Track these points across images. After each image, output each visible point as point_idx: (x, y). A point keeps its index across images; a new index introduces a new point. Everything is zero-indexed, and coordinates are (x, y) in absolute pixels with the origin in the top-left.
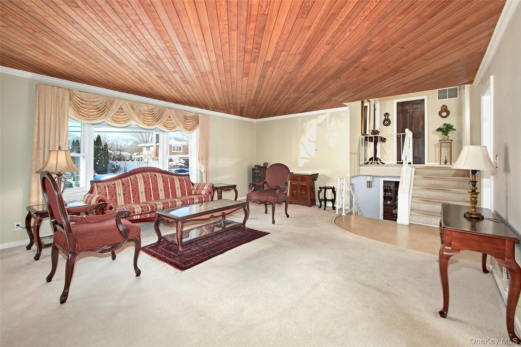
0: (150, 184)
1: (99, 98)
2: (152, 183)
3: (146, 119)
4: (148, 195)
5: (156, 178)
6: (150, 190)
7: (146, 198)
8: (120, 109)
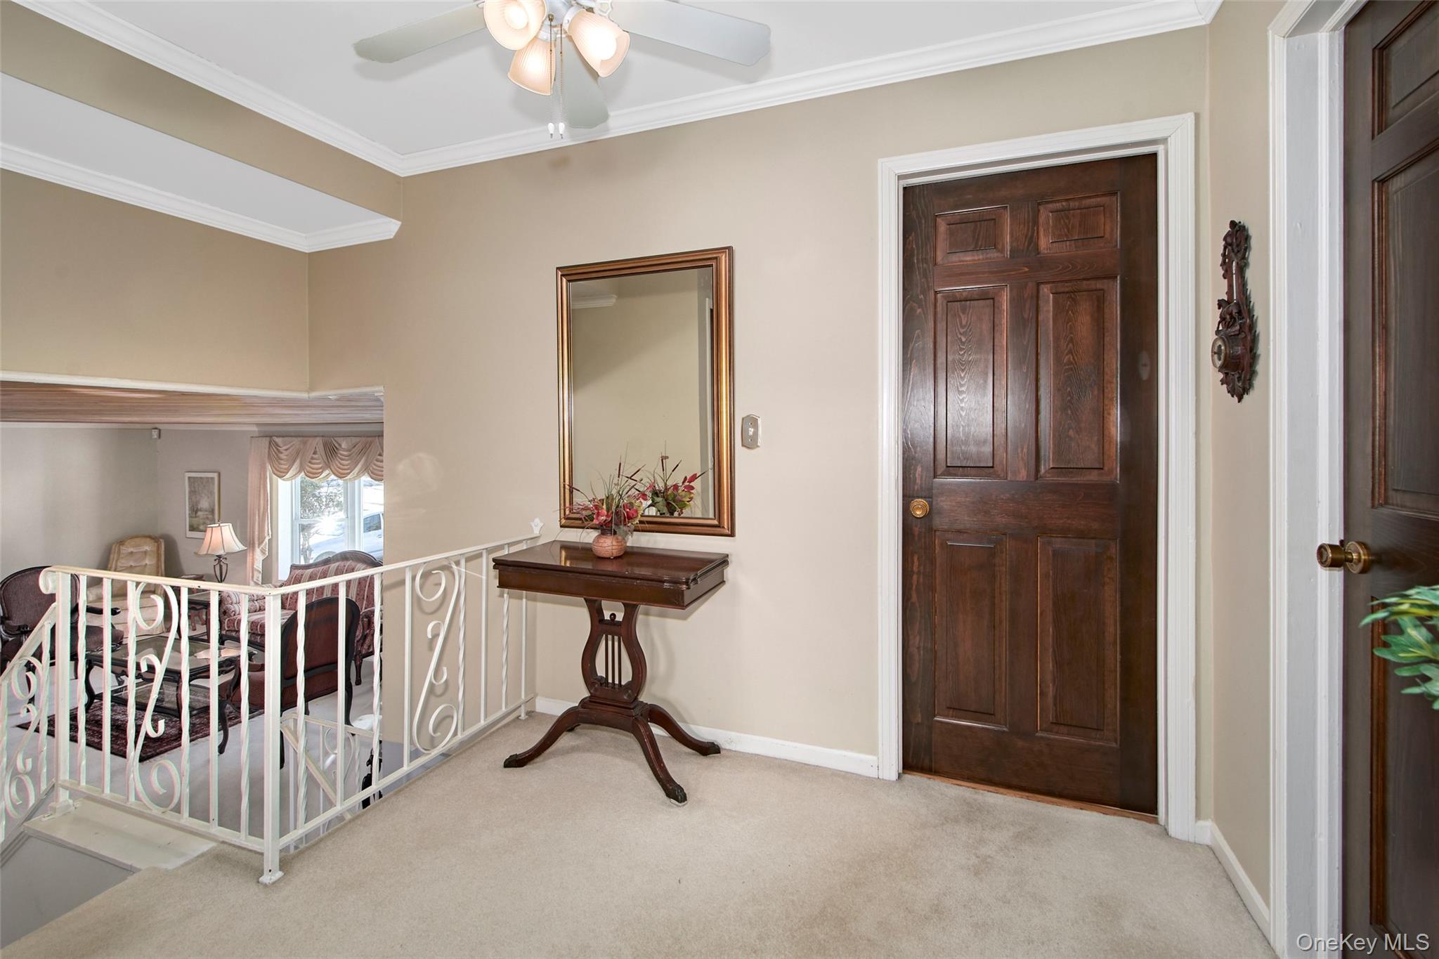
1: (294, 442)
3: (343, 465)
8: (314, 453)
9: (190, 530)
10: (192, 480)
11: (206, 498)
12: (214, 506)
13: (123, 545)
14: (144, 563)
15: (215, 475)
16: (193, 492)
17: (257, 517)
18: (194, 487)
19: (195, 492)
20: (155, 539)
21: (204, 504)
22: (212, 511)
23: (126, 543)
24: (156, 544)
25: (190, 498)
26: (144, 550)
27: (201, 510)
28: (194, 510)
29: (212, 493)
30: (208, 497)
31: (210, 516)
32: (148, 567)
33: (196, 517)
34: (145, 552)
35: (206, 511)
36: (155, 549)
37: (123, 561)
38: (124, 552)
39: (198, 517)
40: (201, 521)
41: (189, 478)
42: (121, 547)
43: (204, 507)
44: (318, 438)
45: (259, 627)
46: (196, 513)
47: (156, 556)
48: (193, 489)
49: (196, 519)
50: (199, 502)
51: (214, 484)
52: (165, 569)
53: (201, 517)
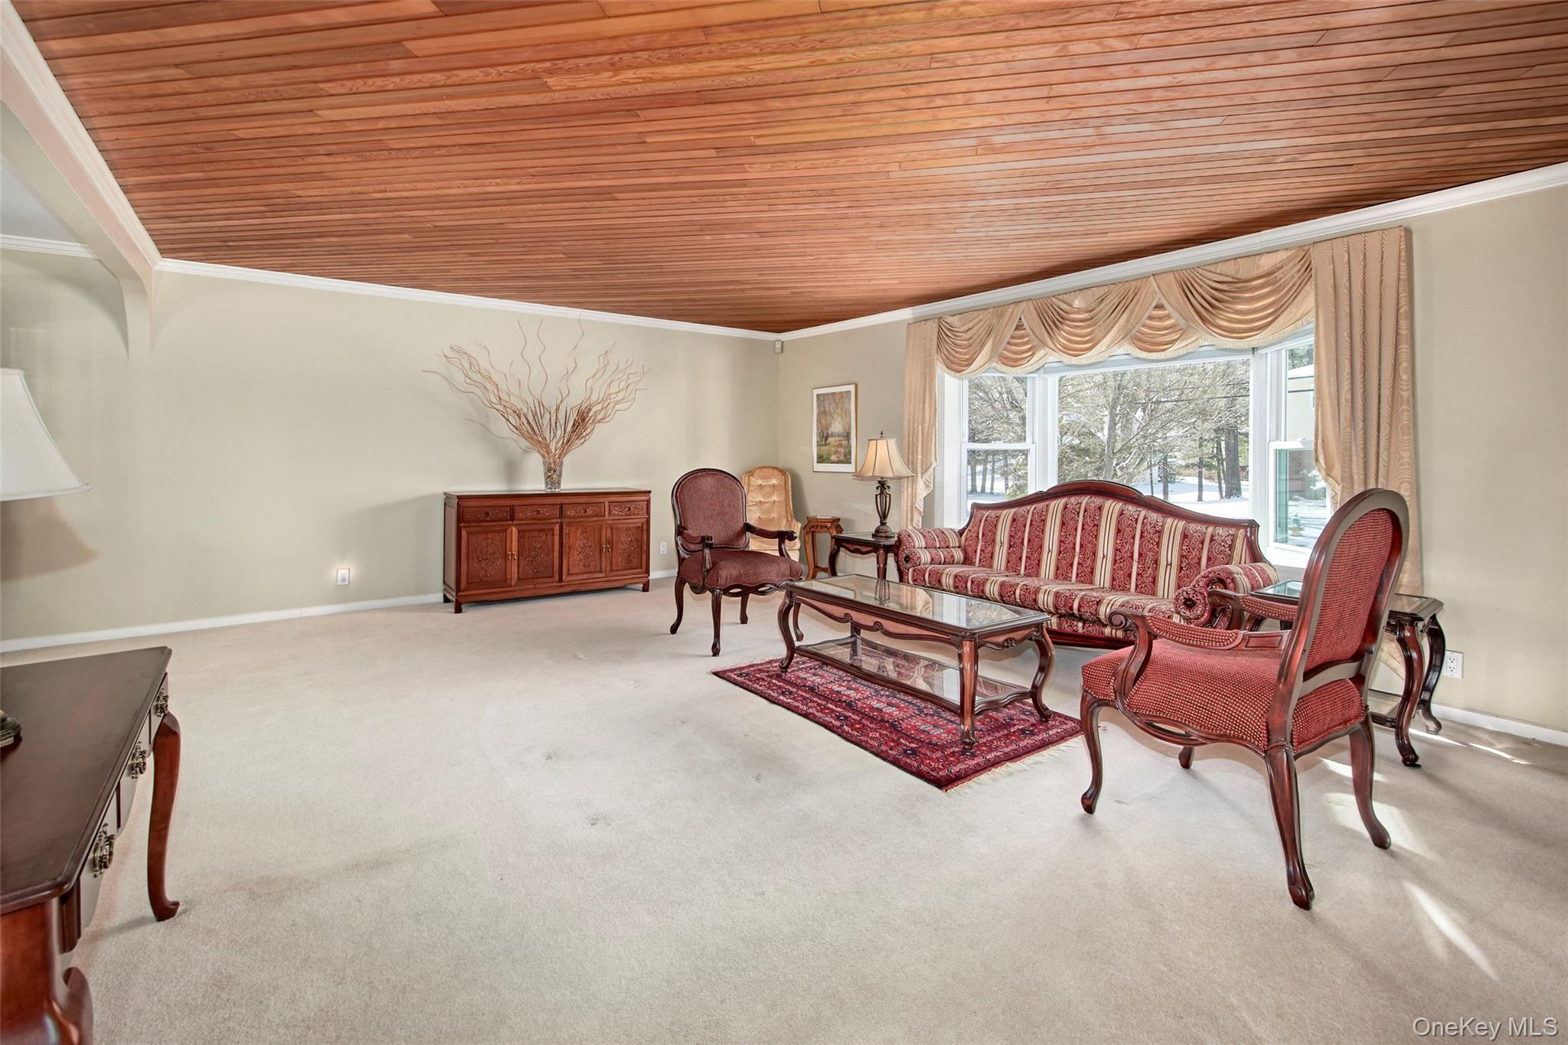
0: (1076, 530)
1: (981, 317)
2: (1083, 529)
3: (1080, 336)
4: (1064, 562)
5: (1100, 515)
6: (1074, 548)
7: (1058, 569)
8: (1018, 328)
9: (818, 462)
10: (821, 398)
11: (840, 418)
12: (850, 428)
13: (752, 475)
14: (772, 500)
15: (852, 388)
16: (822, 414)
17: (920, 435)
18: (824, 407)
19: (826, 412)
20: (783, 472)
21: (837, 427)
22: (848, 436)
23: (755, 474)
24: (783, 477)
25: (819, 421)
26: (772, 483)
27: (832, 436)
28: (824, 437)
29: (847, 412)
30: (842, 418)
31: (844, 443)
32: (776, 504)
33: (825, 445)
34: (774, 486)
35: (839, 436)
36: (783, 483)
37: (753, 494)
38: (754, 484)
39: (829, 444)
40: (833, 449)
41: (818, 395)
42: (751, 478)
43: (837, 431)
44: (1024, 304)
45: (969, 584)
46: (826, 439)
47: (784, 491)
48: (822, 409)
49: (825, 448)
50: (830, 425)
51: (850, 400)
52: (793, 508)
53: (833, 443)
